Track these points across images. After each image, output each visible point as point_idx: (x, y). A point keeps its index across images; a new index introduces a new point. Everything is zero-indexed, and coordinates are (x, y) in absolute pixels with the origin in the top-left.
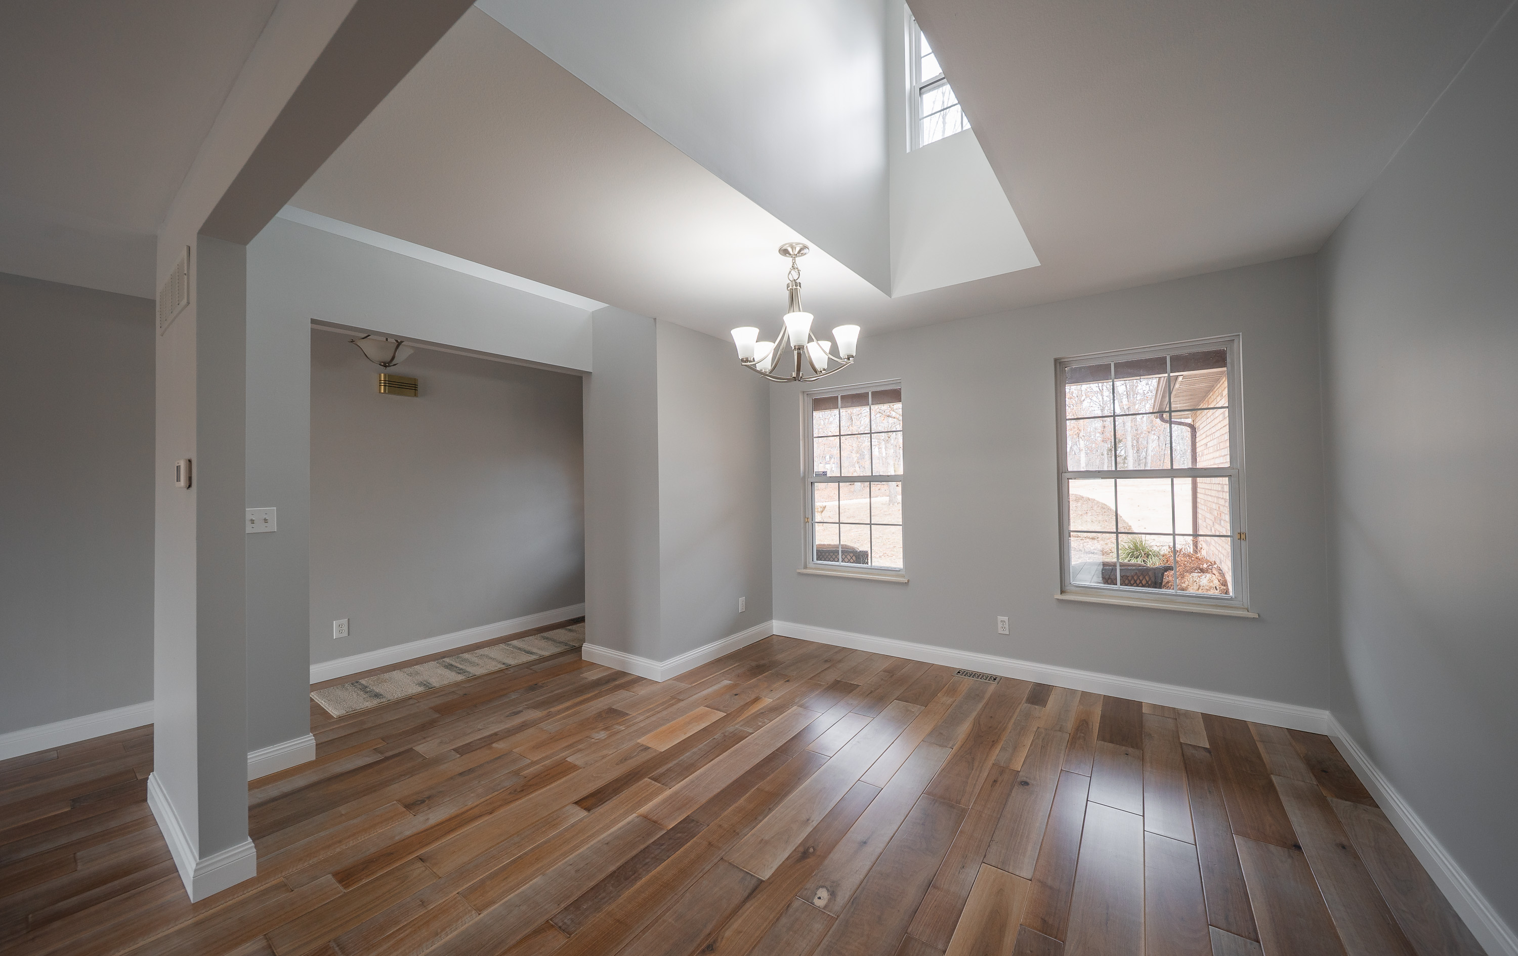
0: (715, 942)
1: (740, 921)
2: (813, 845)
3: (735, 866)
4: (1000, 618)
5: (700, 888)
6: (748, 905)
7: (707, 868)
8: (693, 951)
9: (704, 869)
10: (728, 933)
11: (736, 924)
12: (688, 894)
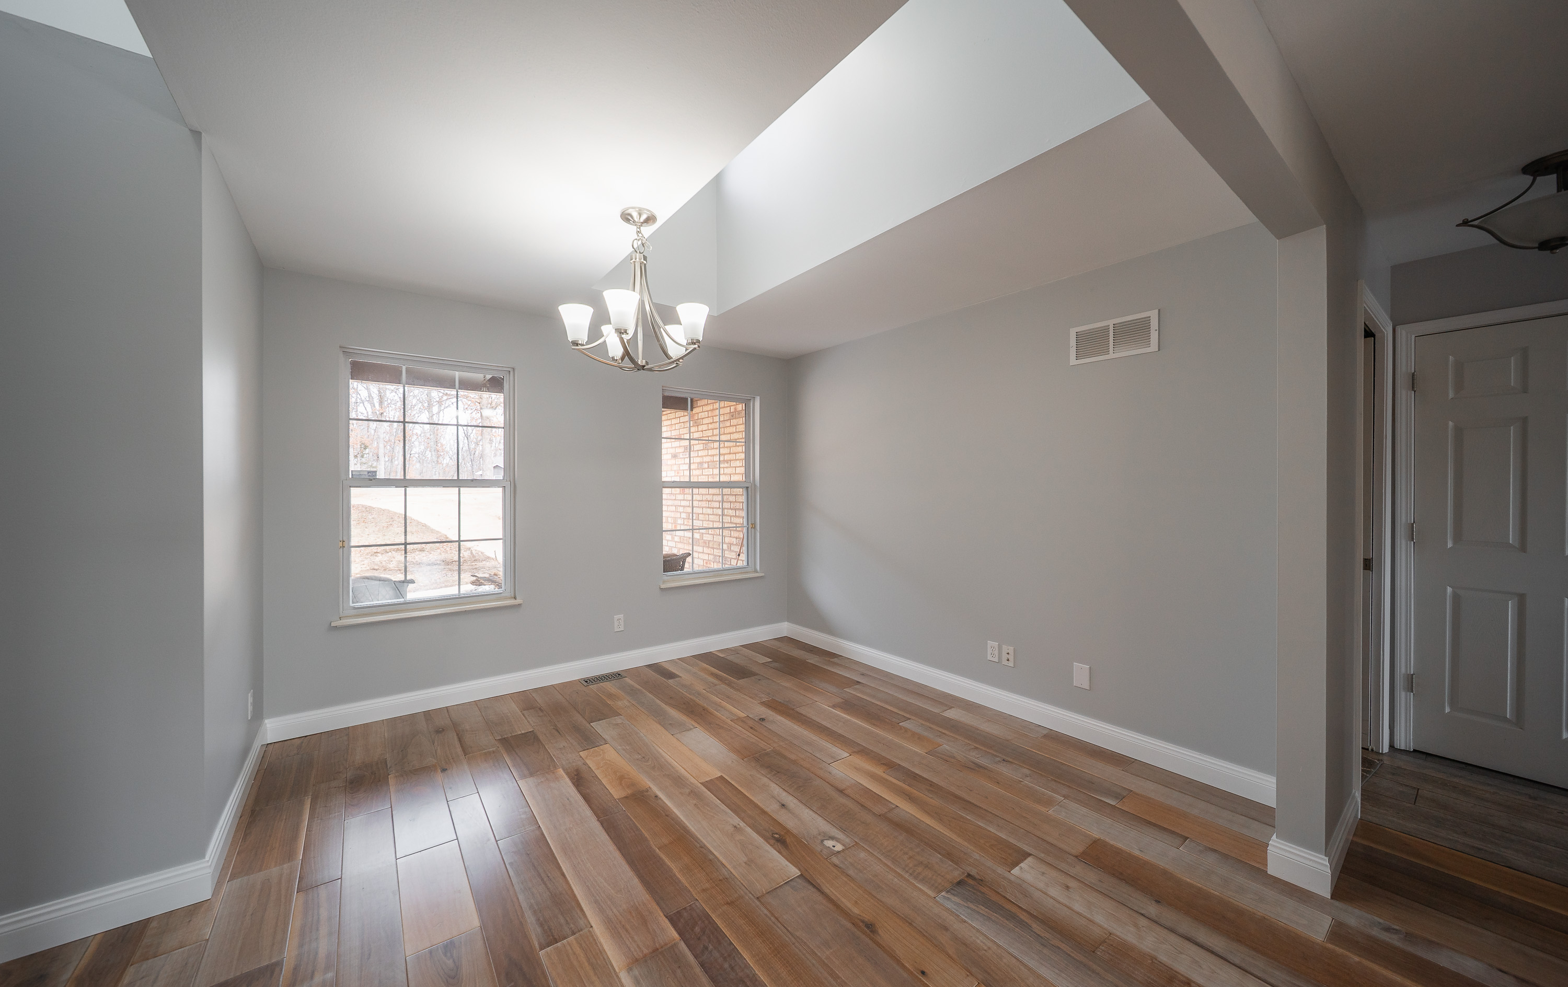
0: (863, 921)
1: (843, 900)
2: (771, 834)
3: (772, 891)
4: (616, 617)
5: (793, 922)
6: (827, 891)
7: (766, 912)
8: (870, 939)
9: (766, 915)
10: (856, 911)
11: (847, 904)
12: (798, 934)
